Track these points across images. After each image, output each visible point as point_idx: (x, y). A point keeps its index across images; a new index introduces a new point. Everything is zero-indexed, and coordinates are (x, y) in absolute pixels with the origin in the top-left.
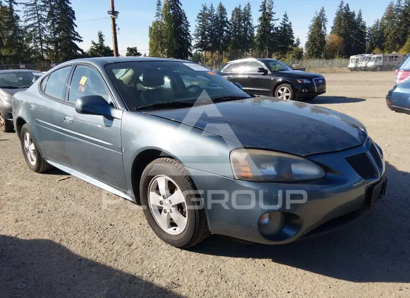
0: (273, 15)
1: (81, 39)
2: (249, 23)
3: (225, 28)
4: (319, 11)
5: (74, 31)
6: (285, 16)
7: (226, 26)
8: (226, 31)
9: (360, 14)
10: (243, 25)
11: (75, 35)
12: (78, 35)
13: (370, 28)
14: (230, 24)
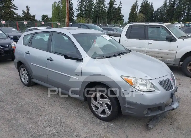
0: (115, 2)
1: (17, 8)
2: (104, 5)
3: (93, 7)
4: (135, 1)
5: (12, 4)
6: (120, 3)
7: (93, 6)
8: (94, 9)
9: (152, 4)
10: (101, 6)
11: (13, 6)
12: (15, 6)
13: (155, 11)
14: (95, 5)
